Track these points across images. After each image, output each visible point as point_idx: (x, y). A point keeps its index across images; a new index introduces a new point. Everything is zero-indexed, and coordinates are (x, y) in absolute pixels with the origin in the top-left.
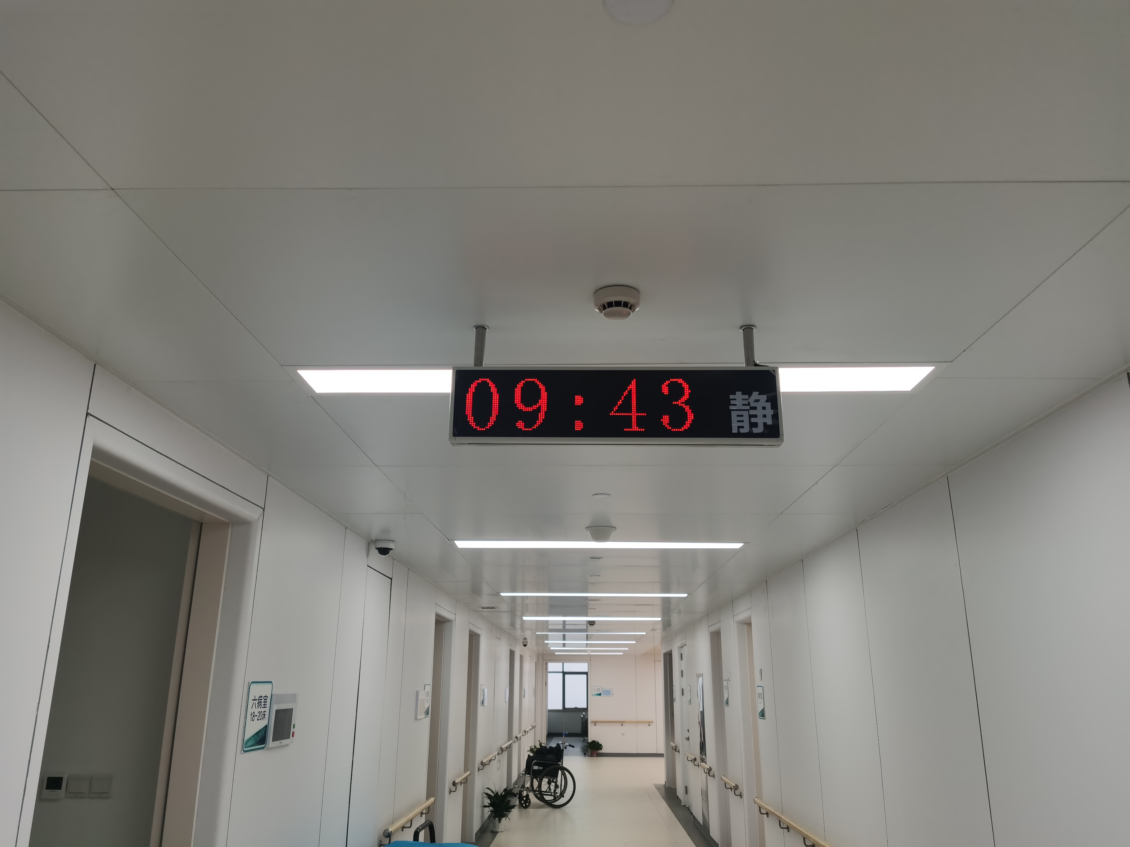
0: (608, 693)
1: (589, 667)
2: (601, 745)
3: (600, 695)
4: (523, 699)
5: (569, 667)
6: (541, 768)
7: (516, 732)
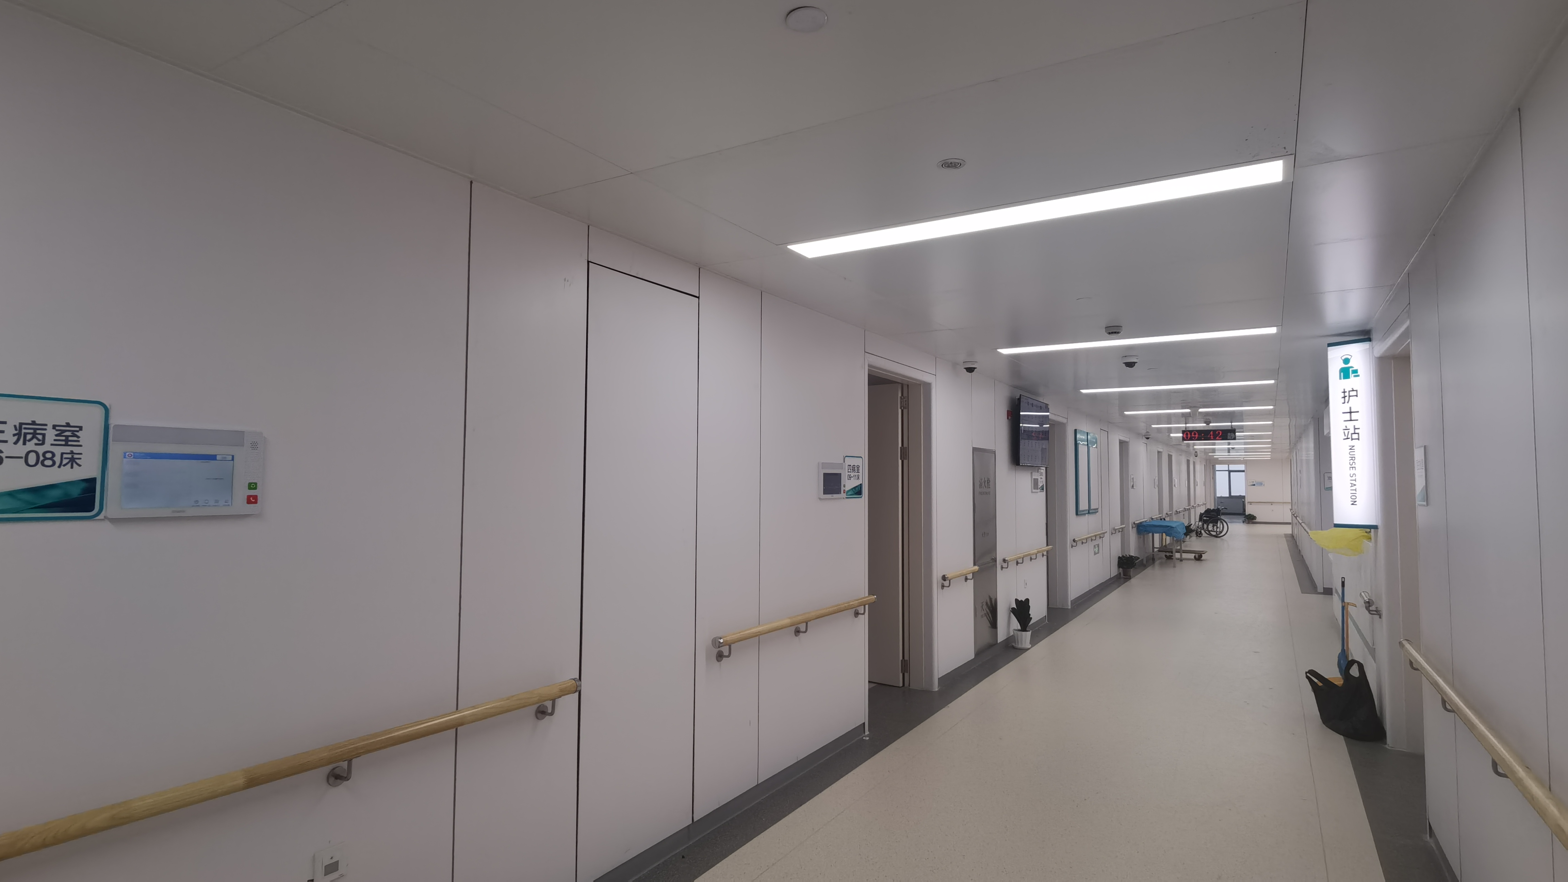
0: (1261, 484)
1: (1246, 467)
2: (1255, 517)
3: (1254, 485)
4: (1196, 487)
5: (1232, 467)
6: (1208, 519)
7: (1192, 503)
